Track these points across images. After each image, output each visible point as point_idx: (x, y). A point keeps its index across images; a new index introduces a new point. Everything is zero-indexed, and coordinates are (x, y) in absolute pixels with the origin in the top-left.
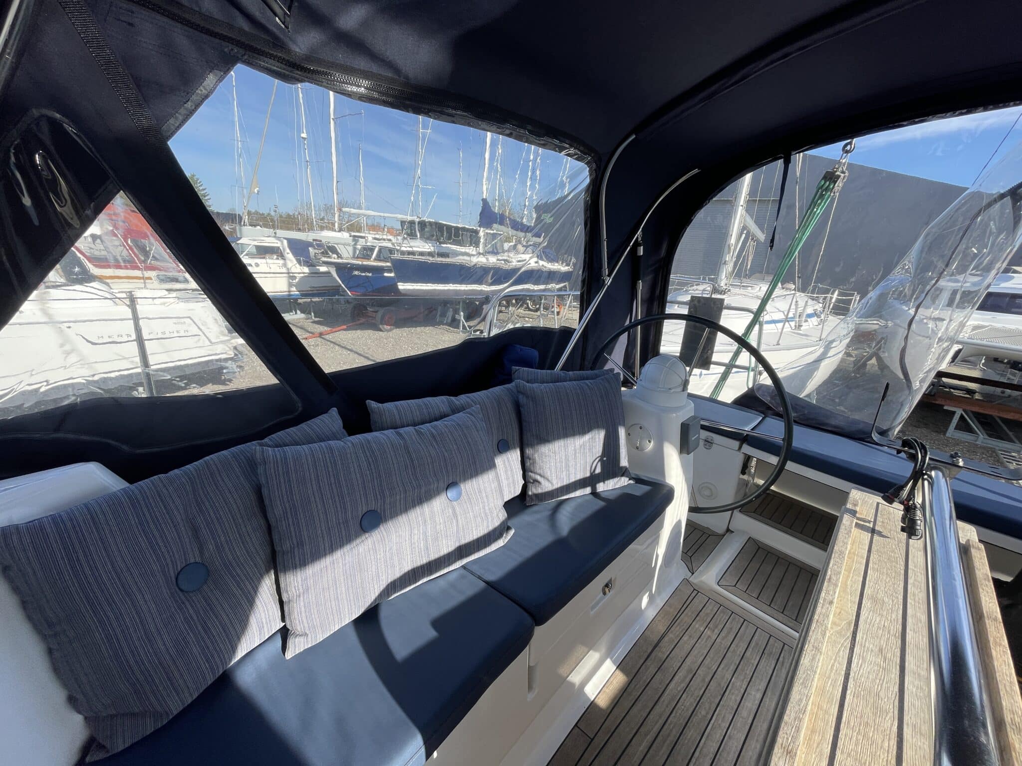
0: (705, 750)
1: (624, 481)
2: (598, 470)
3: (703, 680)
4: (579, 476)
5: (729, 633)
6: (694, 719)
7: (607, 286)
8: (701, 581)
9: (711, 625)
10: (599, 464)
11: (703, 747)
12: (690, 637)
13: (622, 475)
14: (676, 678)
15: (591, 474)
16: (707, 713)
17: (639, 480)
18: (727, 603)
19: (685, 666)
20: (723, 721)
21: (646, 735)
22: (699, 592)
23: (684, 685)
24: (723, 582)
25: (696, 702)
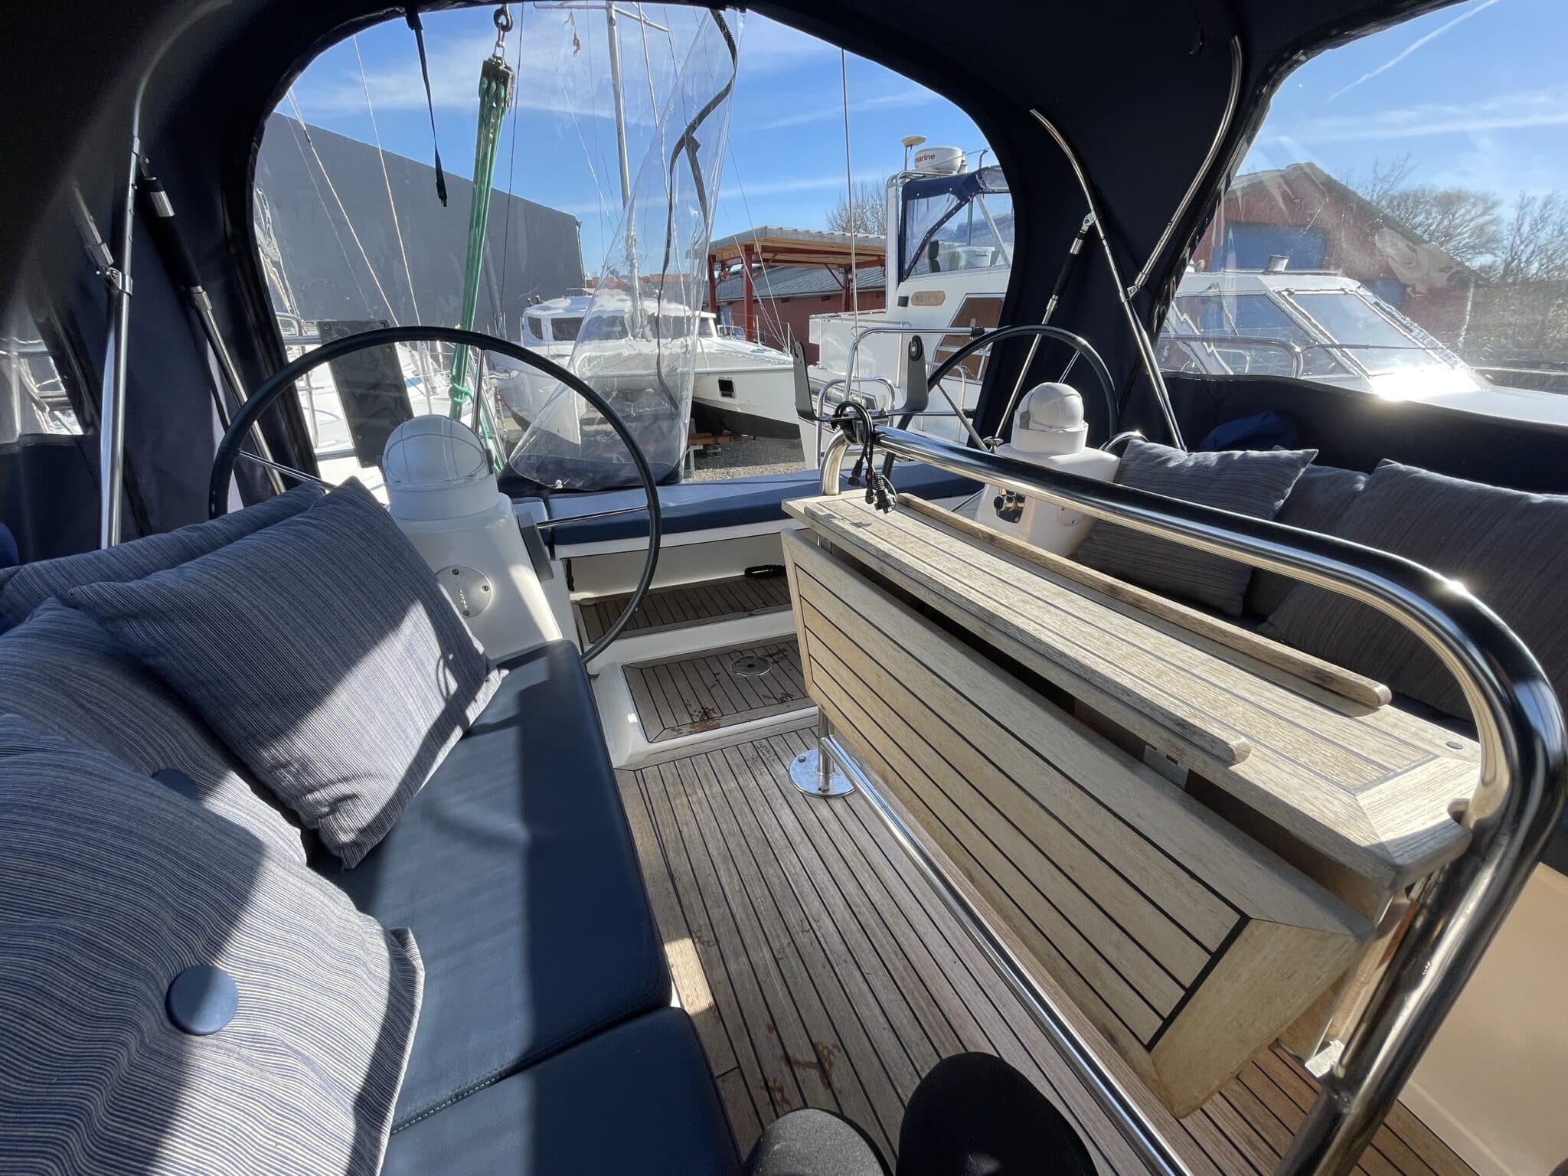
0: (813, 912)
1: (496, 678)
2: (453, 686)
3: (743, 852)
4: (424, 725)
5: (709, 781)
6: (778, 897)
7: (125, 299)
8: (632, 756)
9: (689, 791)
10: (447, 672)
11: (810, 912)
12: (687, 824)
13: (488, 673)
14: (723, 880)
15: (446, 700)
16: (779, 879)
17: (510, 664)
18: (676, 754)
19: (717, 860)
20: (794, 867)
21: (768, 974)
22: (641, 770)
23: (736, 878)
24: (652, 735)
25: (762, 880)
